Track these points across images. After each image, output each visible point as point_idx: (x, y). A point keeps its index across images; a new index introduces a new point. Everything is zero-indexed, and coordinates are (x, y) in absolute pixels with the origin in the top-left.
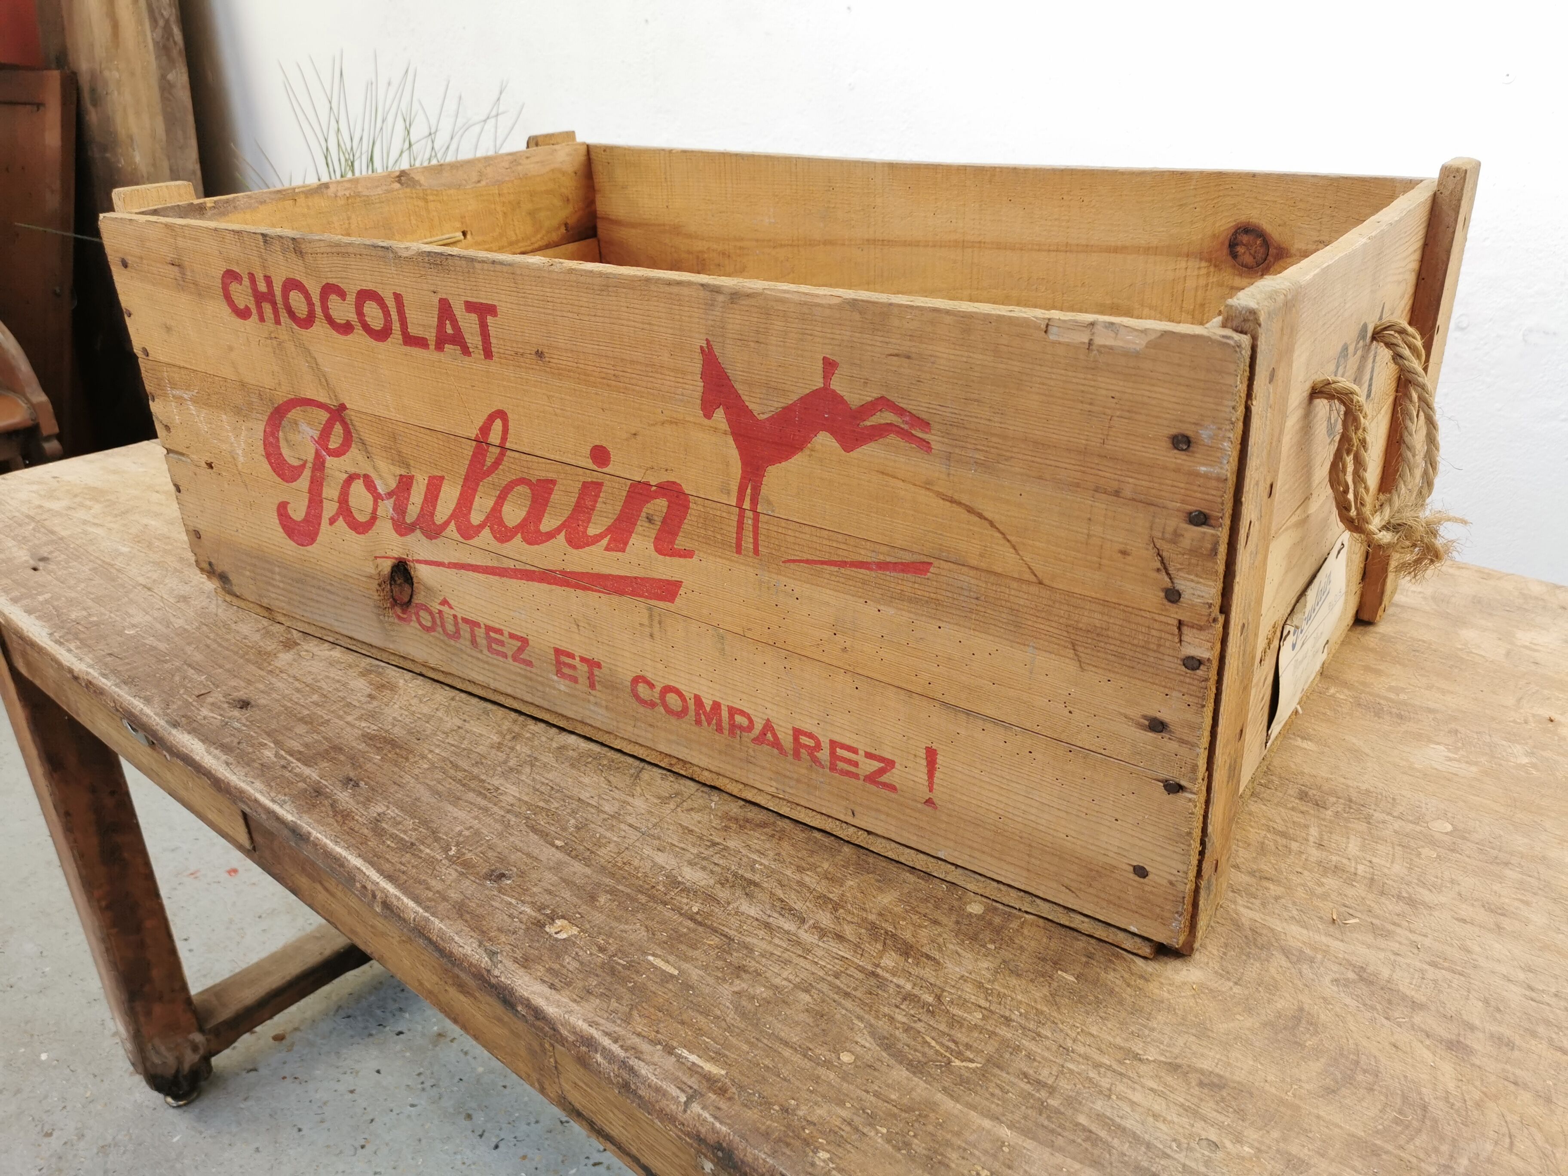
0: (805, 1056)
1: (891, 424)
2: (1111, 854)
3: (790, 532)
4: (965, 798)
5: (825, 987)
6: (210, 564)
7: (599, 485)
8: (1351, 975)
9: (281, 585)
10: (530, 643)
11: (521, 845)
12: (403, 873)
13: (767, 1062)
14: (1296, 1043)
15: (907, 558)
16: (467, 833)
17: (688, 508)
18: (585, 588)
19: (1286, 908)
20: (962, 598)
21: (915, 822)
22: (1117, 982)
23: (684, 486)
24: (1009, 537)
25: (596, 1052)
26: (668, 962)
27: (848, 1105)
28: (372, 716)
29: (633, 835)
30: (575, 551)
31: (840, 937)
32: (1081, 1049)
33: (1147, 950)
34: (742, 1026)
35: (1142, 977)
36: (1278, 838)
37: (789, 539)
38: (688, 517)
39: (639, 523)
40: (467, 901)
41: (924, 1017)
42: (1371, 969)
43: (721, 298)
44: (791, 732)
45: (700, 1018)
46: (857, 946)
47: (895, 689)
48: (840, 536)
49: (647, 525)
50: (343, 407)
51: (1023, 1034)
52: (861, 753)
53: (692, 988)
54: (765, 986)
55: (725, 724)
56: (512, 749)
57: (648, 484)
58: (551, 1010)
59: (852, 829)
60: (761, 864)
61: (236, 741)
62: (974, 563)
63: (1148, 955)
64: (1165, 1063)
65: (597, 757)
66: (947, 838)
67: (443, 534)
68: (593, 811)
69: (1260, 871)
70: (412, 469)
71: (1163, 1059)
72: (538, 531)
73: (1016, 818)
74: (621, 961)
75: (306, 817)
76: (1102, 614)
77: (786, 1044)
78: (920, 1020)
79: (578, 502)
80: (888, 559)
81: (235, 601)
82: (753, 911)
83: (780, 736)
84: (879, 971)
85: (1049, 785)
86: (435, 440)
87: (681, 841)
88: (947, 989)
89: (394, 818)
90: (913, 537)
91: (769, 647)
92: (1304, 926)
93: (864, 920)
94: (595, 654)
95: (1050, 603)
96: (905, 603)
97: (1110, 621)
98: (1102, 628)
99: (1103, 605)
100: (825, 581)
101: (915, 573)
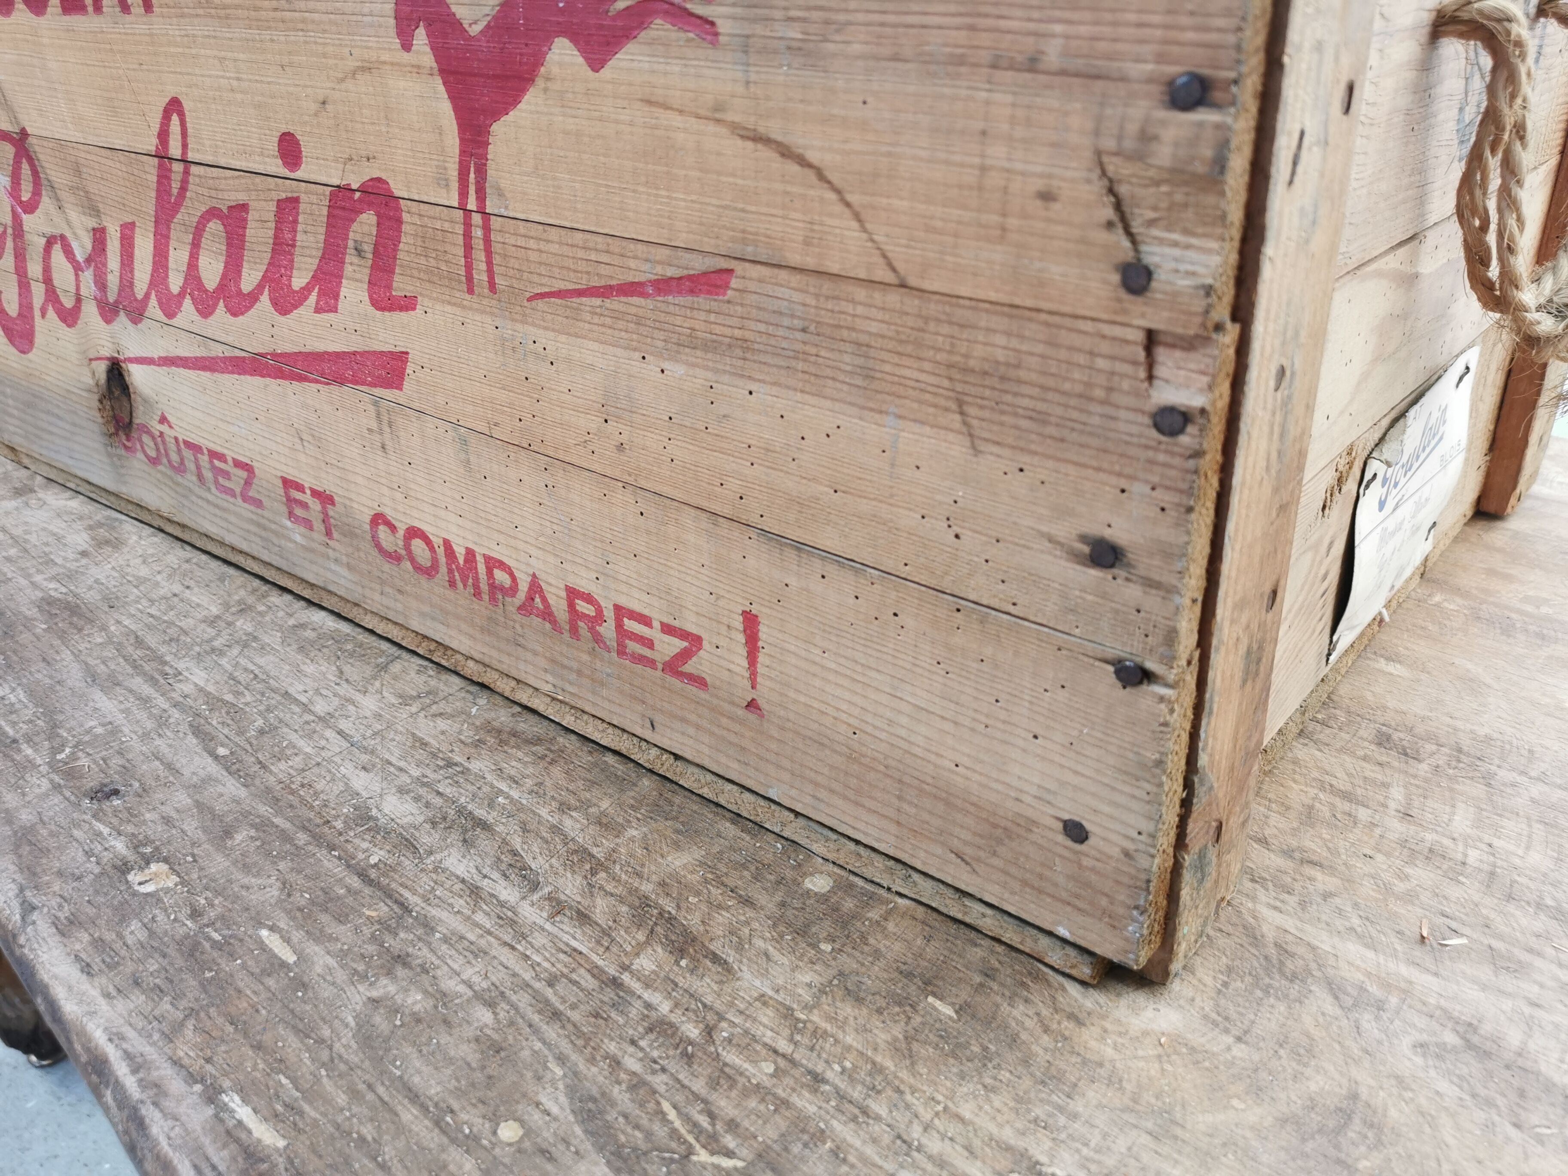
0: (438, 1123)
2: (1028, 799)
3: (532, 244)
4: (802, 699)
5: (523, 1000)
7: (294, 203)
9: (15, 412)
10: (256, 471)
11: (166, 751)
13: (368, 1131)
14: (1339, 1162)
15: (698, 264)
17: (399, 221)
18: (301, 379)
19: (1340, 912)
20: (781, 332)
21: (732, 738)
22: (1029, 1023)
23: (392, 185)
24: (849, 197)
26: (287, 941)
29: (336, 743)
30: (282, 319)
31: (583, 917)
33: (1085, 971)
34: (355, 1059)
35: (1072, 1017)
36: (1338, 801)
37: (533, 256)
38: (403, 239)
39: (348, 259)
40: (39, 827)
41: (673, 1066)
42: (1486, 1028)
44: (563, 594)
45: (291, 1039)
46: (606, 933)
47: (693, 511)
48: (600, 239)
49: (356, 260)
50: (24, 134)
51: (838, 1109)
52: (656, 624)
53: (304, 986)
54: (425, 992)
55: (484, 587)
56: (230, 624)
57: (348, 189)
59: (654, 752)
62: (795, 259)
63: (1087, 979)
65: (342, 641)
66: (779, 767)
67: (147, 314)
68: (297, 709)
69: (1302, 850)
70: (103, 217)
72: (239, 292)
73: (877, 733)
74: (215, 935)
76: (1008, 334)
77: (414, 1097)
78: (663, 1070)
79: (276, 237)
80: (671, 272)
82: (463, 868)
83: (552, 601)
84: (626, 978)
85: (926, 674)
86: (118, 165)
87: (402, 758)
88: (729, 1016)
89: (12, 705)
90: (701, 224)
91: (523, 453)
92: (1371, 945)
93: (633, 891)
94: (326, 485)
95: (920, 323)
96: (699, 353)
97: (1024, 347)
98: (1008, 364)
99: (1011, 316)
100: (587, 326)
101: (709, 293)
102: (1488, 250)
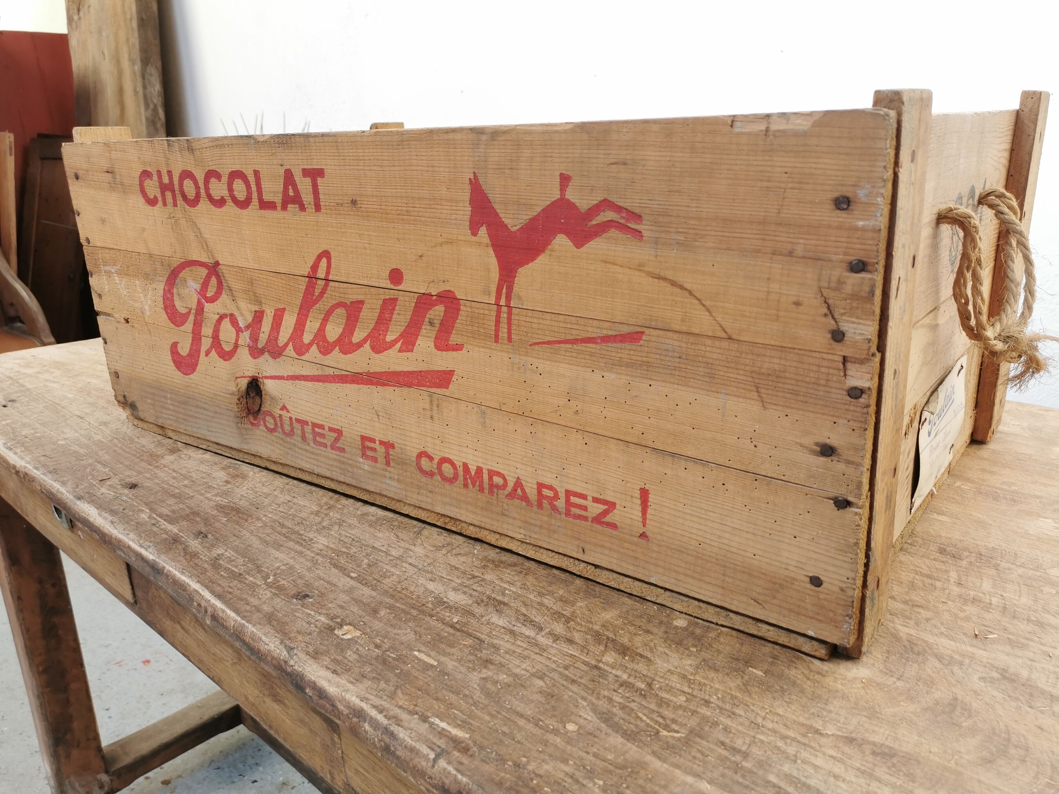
0: (537, 725)
1: (612, 221)
2: (791, 568)
3: (535, 320)
4: (671, 529)
5: (556, 676)
6: (124, 397)
7: (394, 301)
8: (995, 675)
9: (171, 407)
10: (344, 433)
11: (324, 576)
12: (230, 593)
13: (505, 729)
14: (953, 724)
15: (625, 330)
16: (283, 568)
17: (459, 310)
18: (384, 385)
19: (935, 626)
20: (668, 358)
21: (631, 553)
22: (799, 676)
23: (456, 293)
24: (704, 302)
25: (365, 721)
26: (430, 656)
27: (571, 762)
28: (225, 494)
29: (411, 570)
30: (376, 355)
31: (570, 641)
32: (770, 725)
33: (822, 651)
34: (486, 702)
35: (819, 673)
36: (925, 579)
37: (535, 326)
38: (460, 318)
39: (423, 327)
40: (276, 612)
41: (638, 699)
42: (1012, 670)
43: (484, 138)
44: (535, 487)
45: (451, 695)
46: (584, 647)
47: (616, 441)
48: (573, 318)
49: (429, 327)
50: (217, 264)
51: (720, 712)
52: (590, 498)
53: (447, 674)
54: (507, 674)
55: (486, 486)
56: (327, 515)
57: (430, 295)
58: (331, 690)
59: (583, 565)
60: (510, 591)
61: (122, 508)
62: (676, 327)
63: (823, 656)
64: (842, 737)
65: (389, 521)
66: (657, 566)
67: (284, 354)
68: (383, 554)
69: (912, 601)
70: (263, 305)
71: (840, 733)
72: (351, 343)
73: (712, 543)
74: (392, 655)
75: (163, 557)
76: (780, 358)
77: (521, 716)
78: (634, 701)
79: (379, 316)
80: (610, 333)
81: (140, 423)
82: (501, 623)
83: (527, 490)
84: (601, 665)
85: (739, 511)
86: (280, 281)
87: (448, 575)
88: (657, 679)
89: (229, 557)
90: (629, 312)
91: (519, 417)
92: (952, 639)
93: (590, 629)
94: (390, 437)
95: (738, 354)
96: (623, 368)
97: (788, 364)
98: (780, 371)
99: (781, 351)
100: (562, 357)
101: (631, 342)
102: (970, 312)
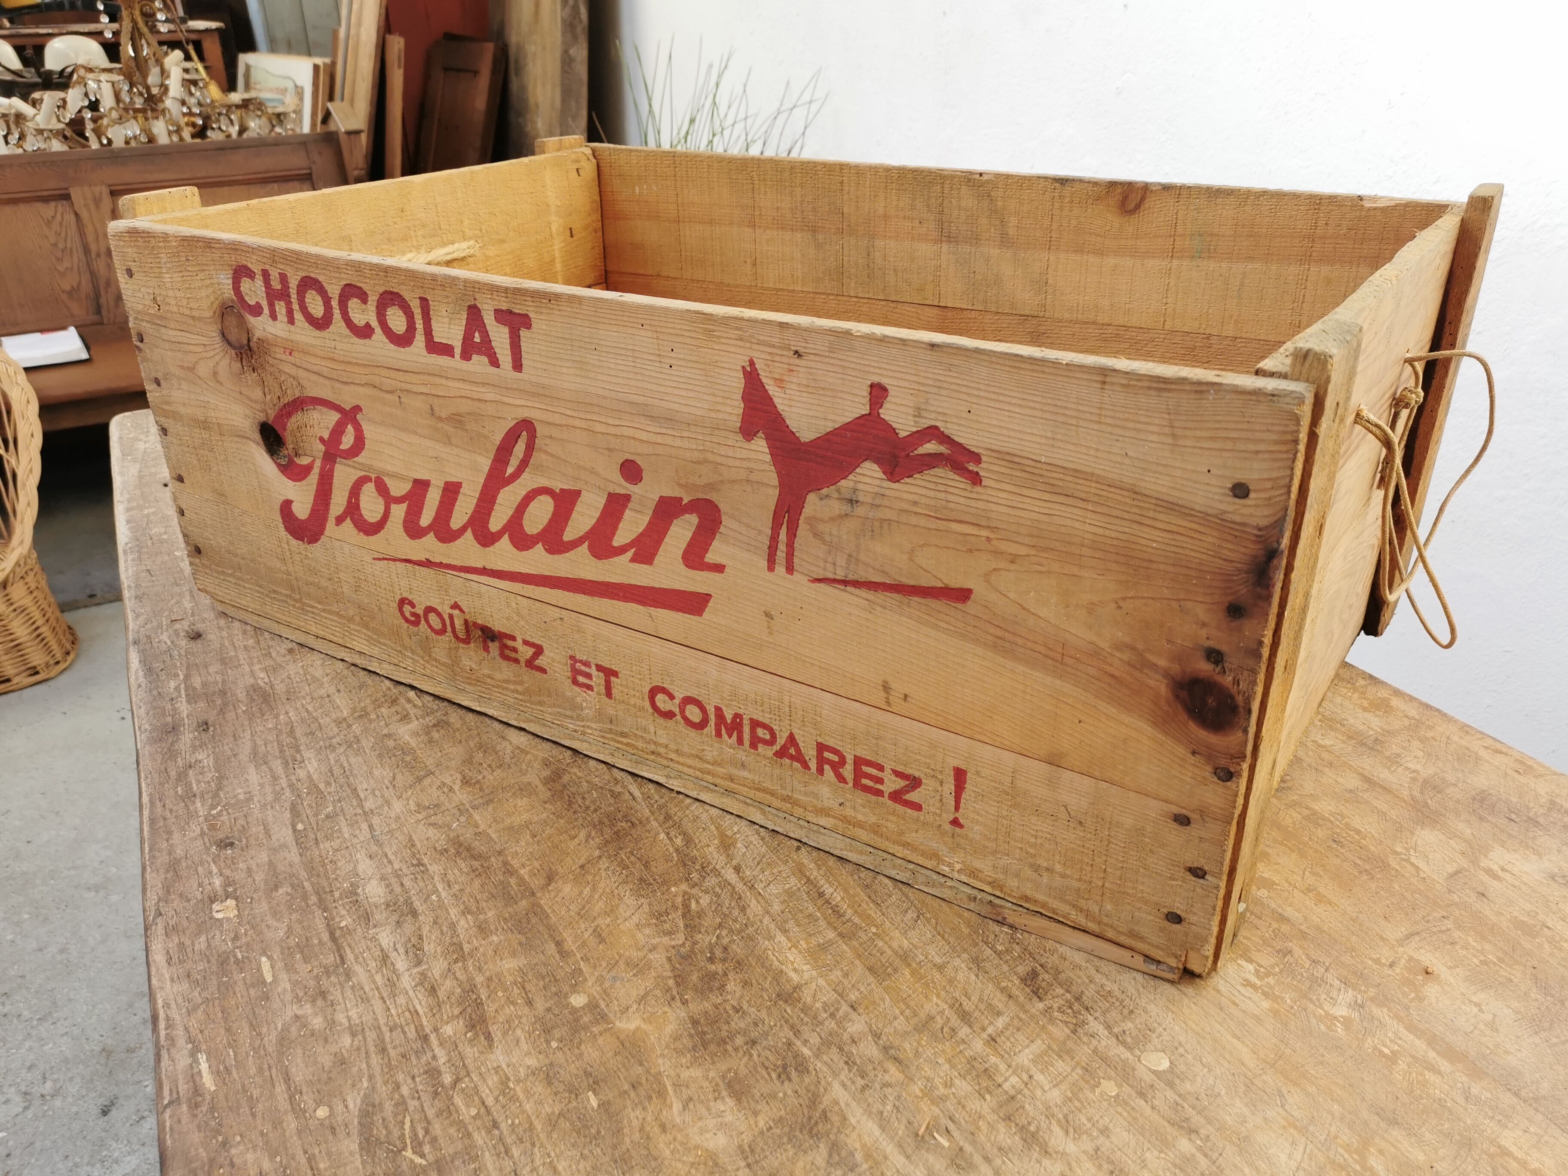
0: (291, 1098)
5: (371, 1036)
11: (271, 820)
12: (165, 819)
13: (256, 1093)
16: (241, 797)
19: (884, 1099)
26: (273, 967)
27: (278, 1158)
29: (364, 836)
31: (433, 991)
34: (270, 1049)
36: (955, 1018)
40: (183, 860)
41: (425, 1097)
45: (246, 1029)
46: (439, 1004)
51: (494, 1145)
53: (268, 999)
54: (325, 1018)
56: (349, 726)
60: (438, 896)
61: (162, 667)
68: (355, 803)
69: (898, 1049)
74: (239, 955)
77: (287, 1079)
78: (419, 1098)
82: (386, 941)
84: (433, 1037)
87: (395, 854)
88: (473, 1075)
89: (203, 767)
92: (884, 1126)
93: (471, 979)
